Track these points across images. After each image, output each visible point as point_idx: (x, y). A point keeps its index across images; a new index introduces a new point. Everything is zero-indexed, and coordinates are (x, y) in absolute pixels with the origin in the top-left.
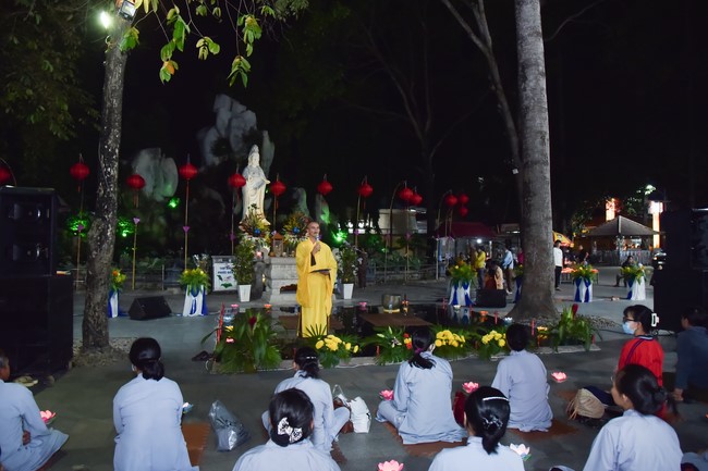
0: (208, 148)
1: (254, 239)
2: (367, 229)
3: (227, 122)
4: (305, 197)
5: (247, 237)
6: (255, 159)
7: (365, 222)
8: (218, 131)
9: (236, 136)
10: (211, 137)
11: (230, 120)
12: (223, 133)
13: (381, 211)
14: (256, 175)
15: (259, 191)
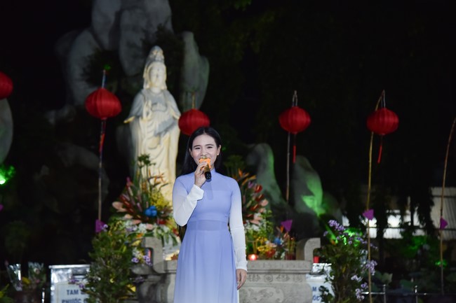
0: (76, 70)
1: (143, 227)
2: (407, 228)
3: (112, 18)
4: (271, 160)
5: (127, 223)
6: (156, 75)
7: (403, 214)
8: (96, 37)
9: (131, 45)
10: (83, 49)
11: (119, 15)
12: (106, 39)
13: (436, 191)
14: (160, 106)
15: (165, 138)
